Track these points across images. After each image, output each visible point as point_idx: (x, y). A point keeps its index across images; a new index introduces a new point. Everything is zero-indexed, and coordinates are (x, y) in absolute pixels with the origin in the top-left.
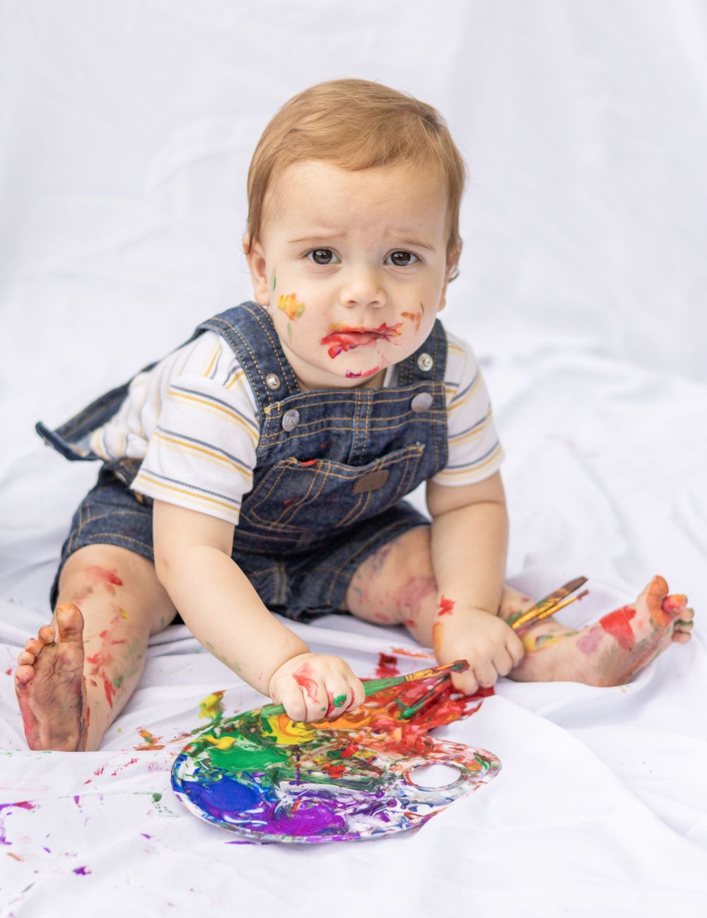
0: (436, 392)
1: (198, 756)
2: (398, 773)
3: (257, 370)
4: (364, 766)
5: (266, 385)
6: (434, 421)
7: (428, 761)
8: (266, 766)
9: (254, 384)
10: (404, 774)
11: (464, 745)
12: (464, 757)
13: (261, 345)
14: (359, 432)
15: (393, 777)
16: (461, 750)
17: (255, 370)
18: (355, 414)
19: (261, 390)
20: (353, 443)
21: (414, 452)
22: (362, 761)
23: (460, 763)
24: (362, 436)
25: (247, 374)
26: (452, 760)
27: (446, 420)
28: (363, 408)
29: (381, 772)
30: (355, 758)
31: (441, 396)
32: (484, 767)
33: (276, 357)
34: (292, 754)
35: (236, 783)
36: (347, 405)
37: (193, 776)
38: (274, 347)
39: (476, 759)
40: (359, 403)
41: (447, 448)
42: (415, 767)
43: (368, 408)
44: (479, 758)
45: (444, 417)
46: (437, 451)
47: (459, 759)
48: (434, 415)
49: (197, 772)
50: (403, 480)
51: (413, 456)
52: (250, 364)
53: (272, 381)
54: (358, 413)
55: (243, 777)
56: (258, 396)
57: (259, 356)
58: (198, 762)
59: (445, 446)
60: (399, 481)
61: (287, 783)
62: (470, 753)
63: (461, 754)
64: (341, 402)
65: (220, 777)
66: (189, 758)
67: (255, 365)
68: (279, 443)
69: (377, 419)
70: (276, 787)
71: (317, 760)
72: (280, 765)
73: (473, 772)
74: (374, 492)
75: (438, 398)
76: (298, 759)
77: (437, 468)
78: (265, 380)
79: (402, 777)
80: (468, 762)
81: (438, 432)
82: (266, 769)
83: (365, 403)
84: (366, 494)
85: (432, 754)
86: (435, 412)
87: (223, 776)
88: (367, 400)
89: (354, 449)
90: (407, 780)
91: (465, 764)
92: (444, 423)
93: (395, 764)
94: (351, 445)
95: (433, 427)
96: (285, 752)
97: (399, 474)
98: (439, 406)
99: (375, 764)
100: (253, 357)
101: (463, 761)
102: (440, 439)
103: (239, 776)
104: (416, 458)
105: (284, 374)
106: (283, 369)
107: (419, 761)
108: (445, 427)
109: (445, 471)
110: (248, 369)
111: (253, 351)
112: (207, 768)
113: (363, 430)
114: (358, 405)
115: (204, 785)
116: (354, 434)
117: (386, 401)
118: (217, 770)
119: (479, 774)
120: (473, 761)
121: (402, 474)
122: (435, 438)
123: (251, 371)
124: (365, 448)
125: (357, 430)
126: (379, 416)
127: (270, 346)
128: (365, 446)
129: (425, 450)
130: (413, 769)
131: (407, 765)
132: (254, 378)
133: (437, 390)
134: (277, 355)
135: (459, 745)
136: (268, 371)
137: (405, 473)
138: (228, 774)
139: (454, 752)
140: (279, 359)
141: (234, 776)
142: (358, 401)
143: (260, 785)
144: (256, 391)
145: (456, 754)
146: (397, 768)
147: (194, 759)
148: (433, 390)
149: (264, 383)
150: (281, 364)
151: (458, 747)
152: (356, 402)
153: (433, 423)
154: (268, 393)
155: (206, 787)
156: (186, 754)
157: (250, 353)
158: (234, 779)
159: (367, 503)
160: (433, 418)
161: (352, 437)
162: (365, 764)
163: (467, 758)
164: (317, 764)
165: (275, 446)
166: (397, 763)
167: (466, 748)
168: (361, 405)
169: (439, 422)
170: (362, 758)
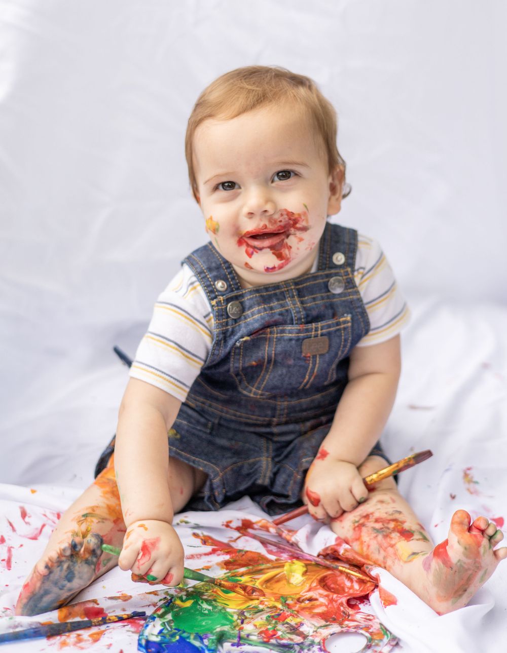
0: (345, 276)
1: (166, 617)
2: (317, 640)
3: (208, 278)
4: (293, 631)
5: (215, 288)
6: (351, 297)
7: (343, 629)
8: (215, 629)
9: (206, 288)
10: (322, 641)
11: (373, 616)
12: (372, 626)
13: (212, 263)
14: (295, 307)
15: (312, 644)
16: (370, 620)
17: (206, 279)
18: (286, 297)
19: (212, 292)
20: (293, 315)
21: (345, 322)
22: (291, 626)
23: (367, 631)
24: (297, 309)
25: (200, 282)
26: (362, 628)
27: (360, 295)
28: (290, 291)
29: (305, 637)
30: (287, 623)
31: (350, 278)
32: (386, 637)
33: (223, 269)
34: (238, 619)
35: (189, 643)
36: (278, 294)
37: (157, 636)
38: (222, 262)
39: (381, 628)
40: (286, 289)
41: (367, 316)
42: (331, 635)
43: (294, 290)
44: (384, 629)
45: (357, 292)
46: (361, 320)
47: (367, 628)
48: (349, 293)
49: (161, 632)
50: (342, 346)
51: (345, 325)
52: (203, 275)
53: (220, 285)
54: (288, 296)
55: (195, 639)
56: (209, 296)
57: (210, 269)
58: (164, 623)
59: (365, 314)
60: (339, 347)
61: (229, 644)
62: (377, 623)
63: (370, 623)
64: (273, 292)
65: (178, 638)
66: (157, 619)
67: (206, 276)
68: (230, 328)
69: (304, 299)
70: (220, 648)
71: (258, 624)
72: (226, 628)
73: (376, 641)
74: (322, 355)
75: (349, 280)
76: (242, 623)
77: (364, 332)
78: (214, 285)
79: (319, 644)
80: (375, 631)
81: (357, 305)
82: (215, 631)
83: (290, 288)
84: (314, 357)
85: (347, 623)
86: (349, 291)
87: (181, 637)
88: (291, 286)
89: (295, 320)
90: (323, 648)
91: (371, 634)
92: (359, 296)
93: (316, 631)
94: (292, 317)
95: (351, 302)
96: (232, 616)
97: (338, 341)
98: (351, 285)
99: (302, 629)
100: (205, 271)
101: (370, 631)
102: (359, 310)
103: (192, 637)
104: (348, 327)
105: (230, 280)
106: (229, 276)
107: (335, 628)
108: (360, 300)
109: (371, 333)
110: (201, 279)
111: (205, 267)
112: (170, 629)
113: (297, 306)
114: (286, 291)
115: (163, 645)
116: (291, 309)
117: (305, 285)
118: (177, 631)
119: (381, 644)
120: (378, 630)
121: (341, 341)
122: (356, 310)
123: (204, 280)
124: (304, 318)
125: (292, 306)
126: (304, 297)
127: (218, 263)
128: (302, 316)
129: (352, 319)
130: (329, 636)
131: (325, 632)
132: (205, 284)
133: (345, 274)
134: (224, 268)
135: (369, 615)
136: (216, 278)
137: (343, 340)
138: (185, 635)
139: (365, 621)
140: (226, 270)
141: (188, 637)
142: (284, 288)
143: (206, 646)
144: (207, 293)
145: (366, 623)
146: (317, 635)
147: (161, 619)
148: (343, 275)
149: (213, 287)
150: (227, 273)
151: (368, 617)
152: (283, 290)
153: (350, 299)
154: (217, 293)
155: (165, 647)
156: (155, 616)
157: (204, 268)
158: (188, 640)
159: (317, 366)
160: (349, 296)
161: (291, 312)
162: (293, 629)
163: (374, 628)
164: (256, 628)
165: (227, 330)
166: (318, 630)
167: (374, 619)
168: (288, 290)
169: (355, 297)
170: (293, 623)
